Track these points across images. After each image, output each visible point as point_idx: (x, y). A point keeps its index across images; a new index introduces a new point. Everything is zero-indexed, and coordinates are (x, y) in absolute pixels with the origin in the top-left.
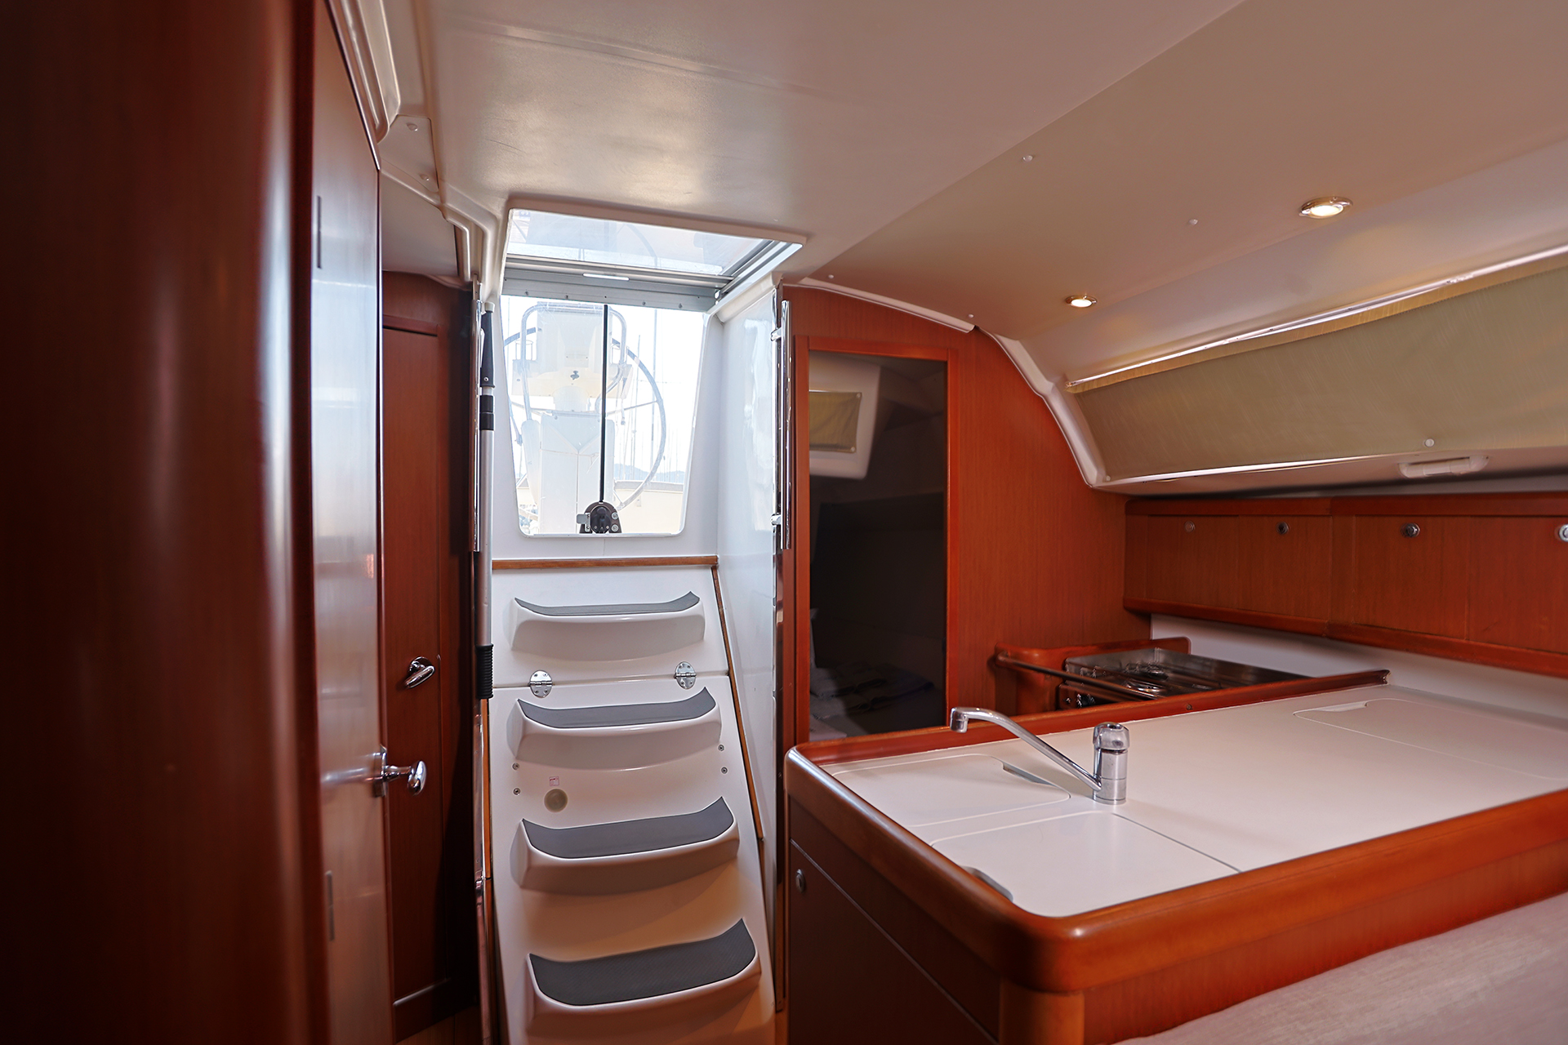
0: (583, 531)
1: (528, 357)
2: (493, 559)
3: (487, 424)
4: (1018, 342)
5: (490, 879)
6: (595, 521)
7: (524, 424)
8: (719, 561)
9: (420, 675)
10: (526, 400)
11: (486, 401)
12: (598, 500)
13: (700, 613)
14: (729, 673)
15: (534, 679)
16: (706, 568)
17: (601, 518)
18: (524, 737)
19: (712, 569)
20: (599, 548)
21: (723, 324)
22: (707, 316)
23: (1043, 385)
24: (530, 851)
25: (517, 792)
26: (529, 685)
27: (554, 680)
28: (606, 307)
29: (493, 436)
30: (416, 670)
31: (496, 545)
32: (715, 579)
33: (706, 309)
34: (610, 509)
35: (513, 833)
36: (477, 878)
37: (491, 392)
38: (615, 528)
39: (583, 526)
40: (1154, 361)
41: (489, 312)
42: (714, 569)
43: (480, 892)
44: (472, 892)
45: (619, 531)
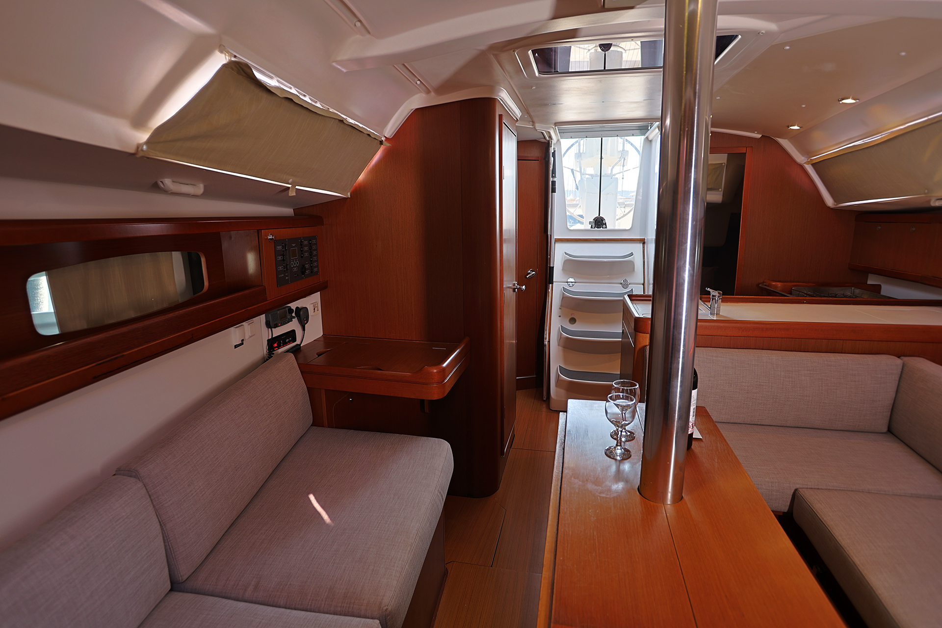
0: (592, 228)
1: (581, 151)
2: (555, 237)
3: (554, 191)
4: (786, 140)
5: (549, 342)
6: (597, 224)
7: (579, 181)
8: (646, 240)
9: (531, 275)
10: (581, 169)
11: (554, 183)
12: (598, 216)
13: (632, 260)
14: (643, 284)
15: (569, 281)
16: (640, 243)
17: (599, 222)
18: (563, 298)
19: (643, 244)
20: (598, 234)
21: (651, 141)
22: (643, 137)
23: (800, 158)
24: (561, 333)
25: (560, 316)
26: (567, 282)
27: (576, 281)
28: (602, 139)
29: (555, 195)
30: (529, 273)
31: (557, 231)
32: (644, 247)
33: (644, 134)
34: (602, 219)
35: (558, 328)
36: (545, 340)
37: (555, 179)
38: (604, 226)
39: (592, 226)
40: (829, 153)
41: (555, 151)
42: (644, 243)
43: (546, 345)
44: (543, 345)
45: (606, 228)
